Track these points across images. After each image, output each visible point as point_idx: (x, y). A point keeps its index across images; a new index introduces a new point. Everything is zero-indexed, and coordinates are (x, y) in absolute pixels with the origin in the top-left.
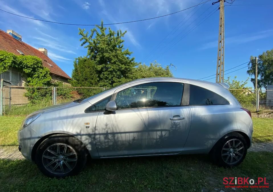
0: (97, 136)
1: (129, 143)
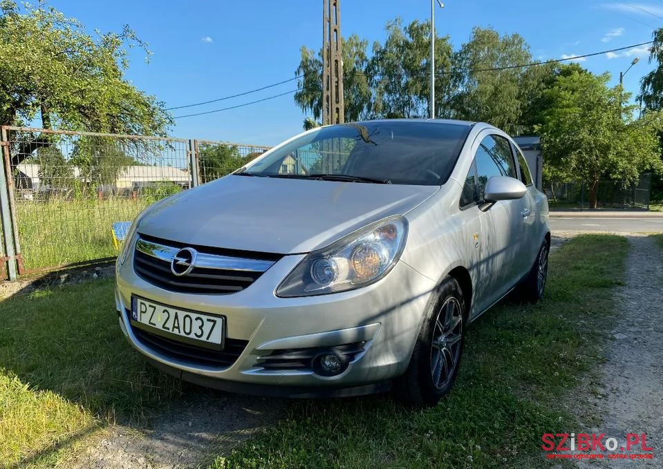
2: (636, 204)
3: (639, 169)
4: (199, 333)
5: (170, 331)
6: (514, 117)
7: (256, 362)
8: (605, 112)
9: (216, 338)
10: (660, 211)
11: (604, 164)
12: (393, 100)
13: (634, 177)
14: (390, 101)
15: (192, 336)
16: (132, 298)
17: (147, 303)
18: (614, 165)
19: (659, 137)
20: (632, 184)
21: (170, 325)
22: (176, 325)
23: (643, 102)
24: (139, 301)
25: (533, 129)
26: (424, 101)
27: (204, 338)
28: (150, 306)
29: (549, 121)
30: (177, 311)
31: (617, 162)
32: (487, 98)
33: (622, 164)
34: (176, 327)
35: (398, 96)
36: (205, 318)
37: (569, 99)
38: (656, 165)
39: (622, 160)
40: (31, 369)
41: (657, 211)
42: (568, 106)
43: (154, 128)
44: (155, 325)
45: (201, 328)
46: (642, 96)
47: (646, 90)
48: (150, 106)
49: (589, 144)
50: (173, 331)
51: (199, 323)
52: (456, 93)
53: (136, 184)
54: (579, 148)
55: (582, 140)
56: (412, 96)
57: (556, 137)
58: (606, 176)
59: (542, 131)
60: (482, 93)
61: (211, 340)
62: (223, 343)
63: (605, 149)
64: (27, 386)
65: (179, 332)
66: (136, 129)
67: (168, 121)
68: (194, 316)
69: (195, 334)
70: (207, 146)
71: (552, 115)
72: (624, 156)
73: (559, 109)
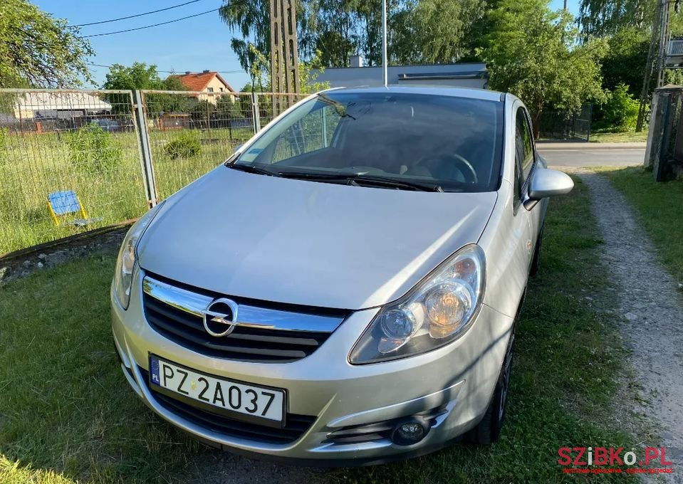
2: (578, 135)
3: (581, 98)
4: (252, 407)
5: (211, 402)
6: (456, 39)
7: (326, 438)
8: (551, 38)
9: (276, 414)
10: (599, 142)
11: (548, 94)
12: (330, 18)
13: (577, 107)
14: (326, 19)
15: (242, 410)
16: (150, 359)
17: (175, 368)
18: (558, 96)
19: (602, 65)
20: (574, 113)
21: (209, 395)
22: (219, 396)
23: (581, 25)
24: (161, 363)
25: (475, 52)
26: (363, 19)
27: (259, 413)
28: (178, 371)
29: (494, 44)
30: (219, 381)
31: (561, 92)
32: (429, 18)
33: (566, 93)
34: (219, 399)
35: (334, 13)
36: (259, 390)
37: (514, 22)
38: (597, 94)
39: (565, 90)
40: (14, 437)
41: (596, 142)
42: (512, 29)
43: (68, 59)
44: (188, 393)
45: (254, 401)
46: (580, 18)
47: (584, 11)
48: (60, 33)
49: (536, 73)
50: (214, 402)
51: (252, 396)
52: (396, 10)
53: (38, 113)
54: (526, 77)
55: (529, 68)
56: (350, 13)
57: (503, 66)
58: (550, 107)
59: (484, 55)
60: (424, 12)
61: (268, 416)
62: (285, 420)
63: (550, 78)
64: (16, 464)
65: (224, 405)
66: (44, 59)
67: (86, 51)
68: (243, 388)
69: (247, 408)
70: (121, 68)
71: (496, 38)
72: (567, 86)
73: (503, 33)
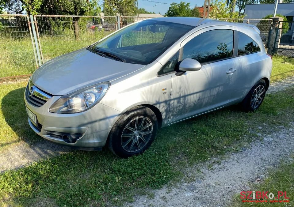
0: (172, 102)
1: (194, 104)
7: (46, 133)
27: (34, 121)
36: (33, 114)
45: (33, 117)
62: (37, 124)
65: (30, 117)
